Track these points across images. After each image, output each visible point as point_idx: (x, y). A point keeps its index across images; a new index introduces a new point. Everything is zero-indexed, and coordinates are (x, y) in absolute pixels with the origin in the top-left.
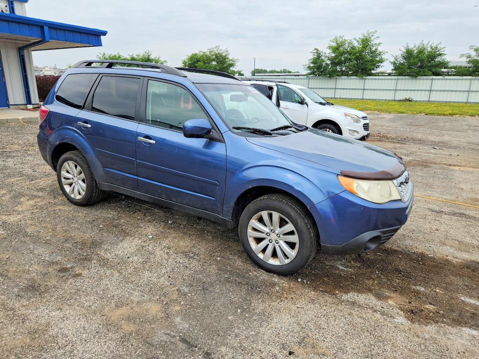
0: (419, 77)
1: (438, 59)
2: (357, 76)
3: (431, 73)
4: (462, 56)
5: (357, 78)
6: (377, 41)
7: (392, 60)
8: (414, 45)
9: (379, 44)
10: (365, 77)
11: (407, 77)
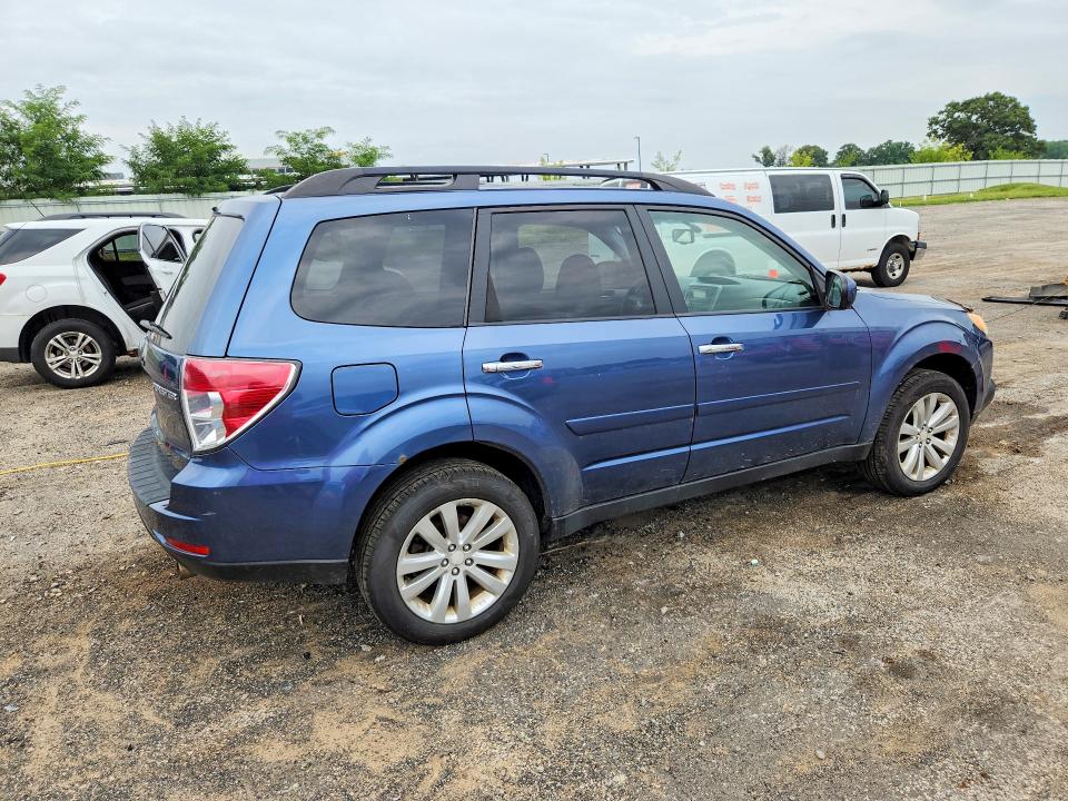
0: (205, 195)
1: (224, 156)
2: (52, 197)
3: (225, 186)
4: (269, 150)
5: (54, 201)
6: (74, 113)
7: (128, 157)
8: (169, 126)
9: (80, 118)
10: (74, 200)
11: (180, 195)
